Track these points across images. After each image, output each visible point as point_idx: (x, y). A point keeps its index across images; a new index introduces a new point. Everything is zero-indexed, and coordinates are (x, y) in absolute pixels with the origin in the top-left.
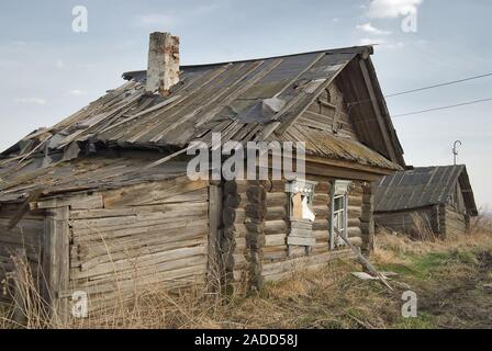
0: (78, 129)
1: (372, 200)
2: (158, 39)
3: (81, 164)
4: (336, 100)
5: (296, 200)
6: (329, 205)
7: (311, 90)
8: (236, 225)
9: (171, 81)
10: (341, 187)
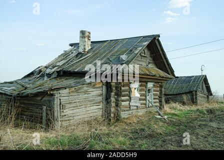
0: (56, 66)
1: (163, 89)
2: (83, 32)
3: (58, 79)
4: (147, 53)
5: (133, 90)
6: (146, 92)
7: (136, 52)
8: (112, 98)
9: (88, 48)
10: (150, 85)
